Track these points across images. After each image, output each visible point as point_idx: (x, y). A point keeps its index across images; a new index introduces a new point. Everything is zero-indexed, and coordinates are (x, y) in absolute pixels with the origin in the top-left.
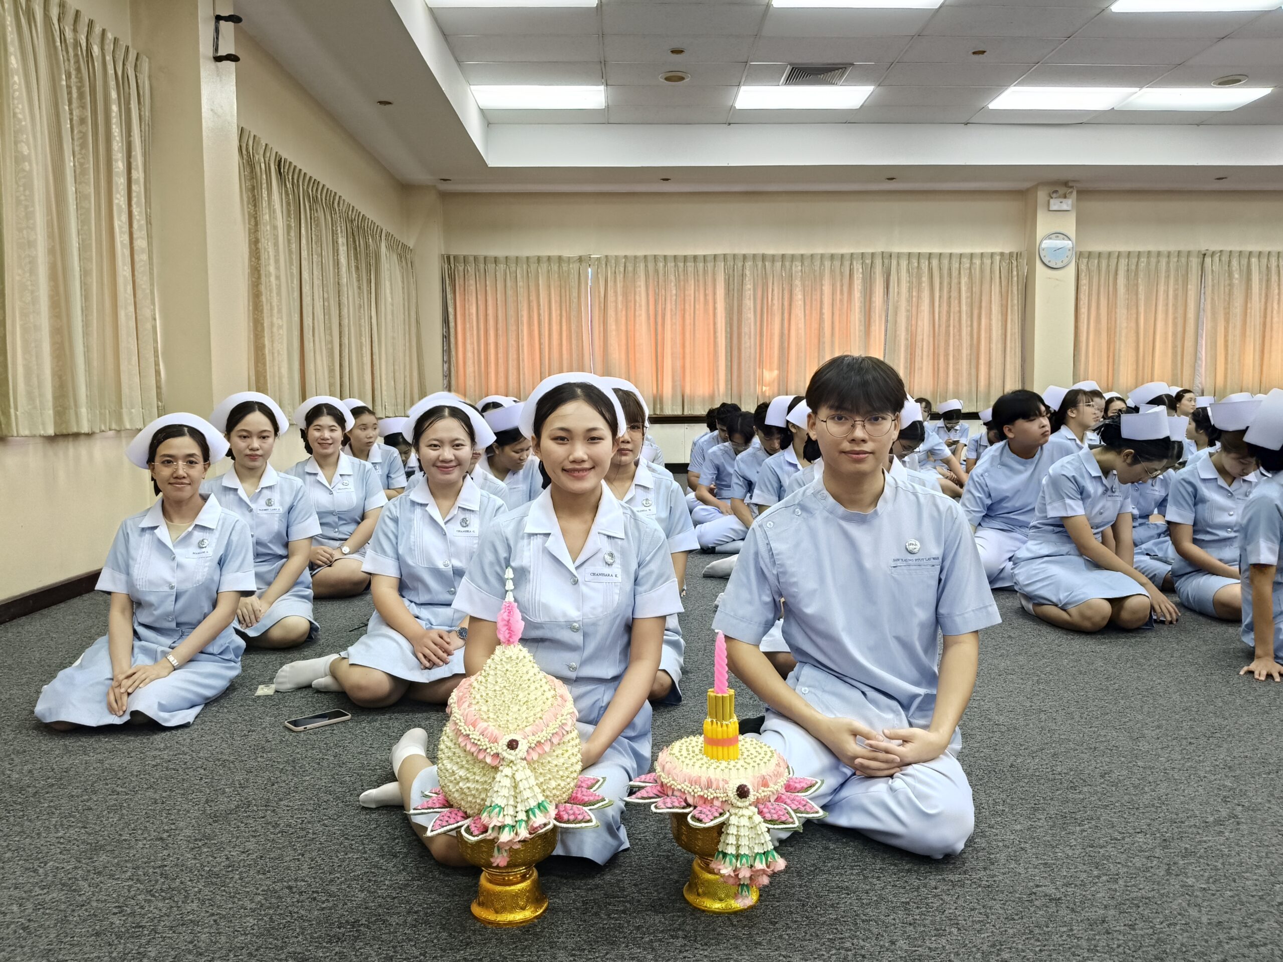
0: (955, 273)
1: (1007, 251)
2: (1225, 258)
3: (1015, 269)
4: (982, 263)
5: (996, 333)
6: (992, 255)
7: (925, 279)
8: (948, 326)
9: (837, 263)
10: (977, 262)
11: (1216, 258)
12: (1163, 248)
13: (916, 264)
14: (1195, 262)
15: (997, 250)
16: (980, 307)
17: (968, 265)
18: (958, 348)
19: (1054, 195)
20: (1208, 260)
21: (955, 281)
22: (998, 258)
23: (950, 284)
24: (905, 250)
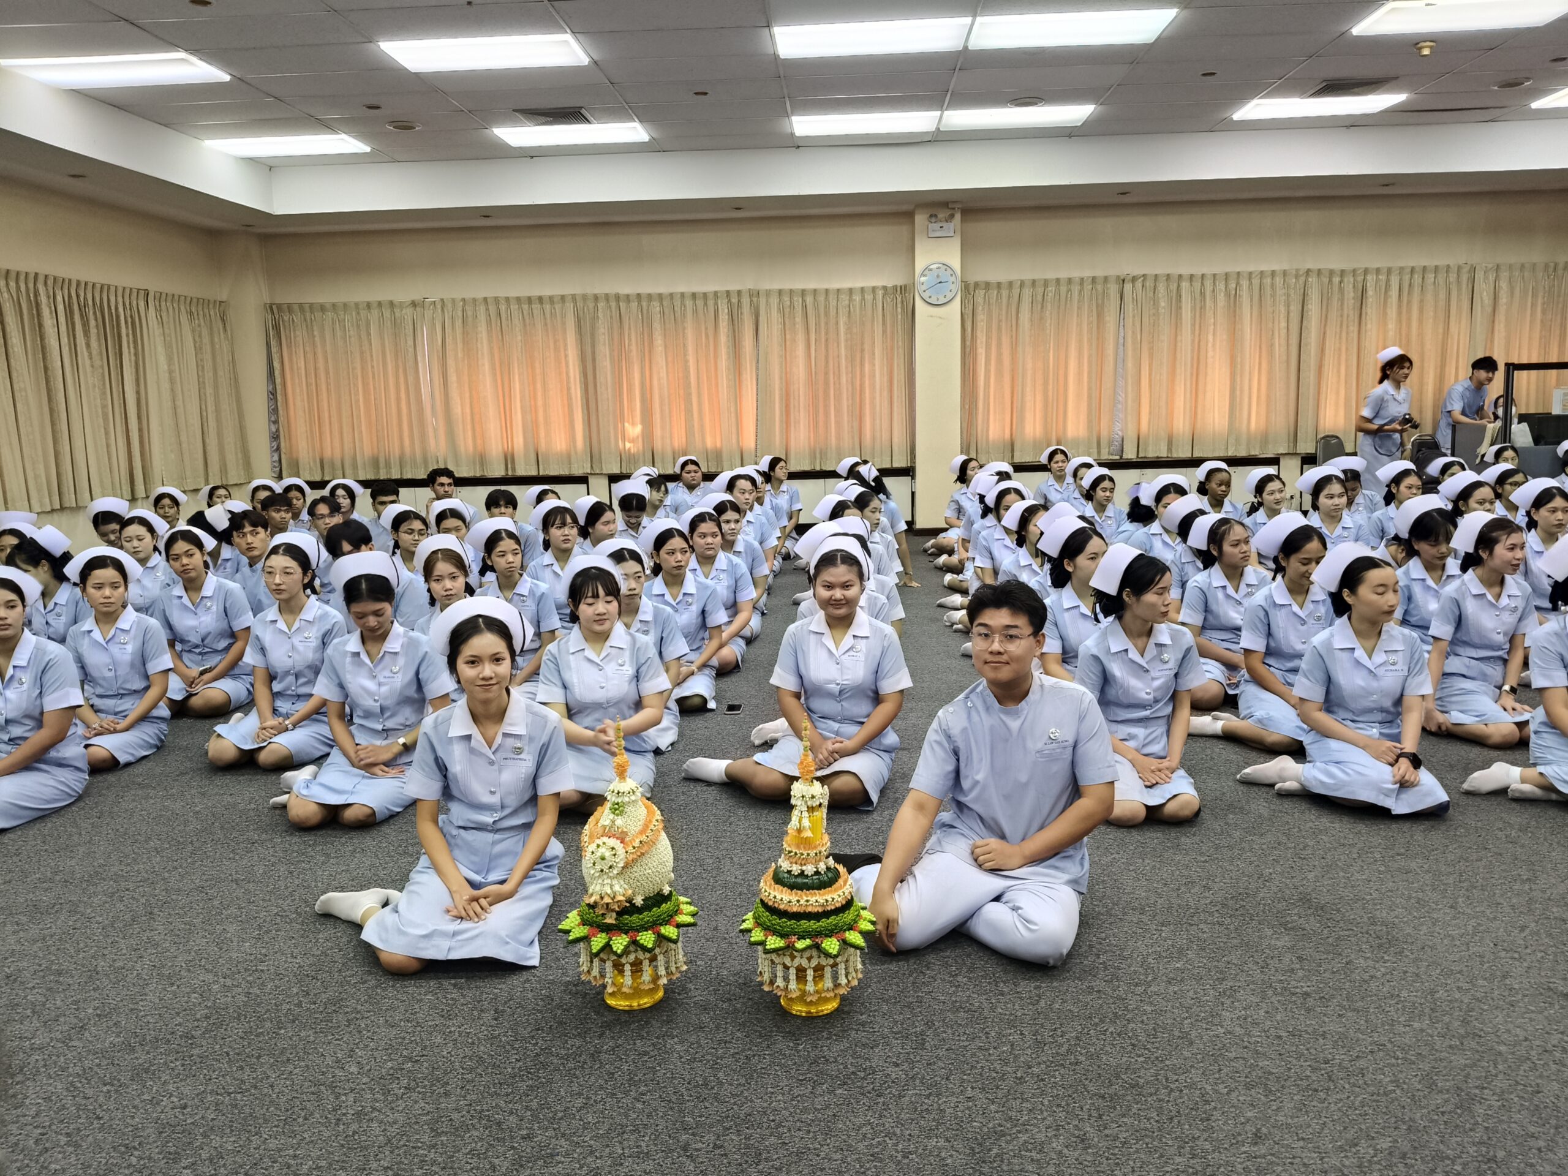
0: (832, 312)
1: (890, 285)
2: (1149, 283)
3: (899, 305)
4: (863, 299)
5: (880, 379)
6: (874, 289)
7: (799, 319)
8: (826, 373)
9: (700, 303)
10: (857, 298)
11: (1139, 284)
12: (1076, 274)
13: (788, 303)
14: (1113, 288)
15: (879, 283)
16: (862, 351)
17: (847, 302)
18: (838, 398)
19: (933, 220)
20: (1128, 287)
21: (832, 321)
22: (880, 293)
23: (827, 324)
24: (776, 286)
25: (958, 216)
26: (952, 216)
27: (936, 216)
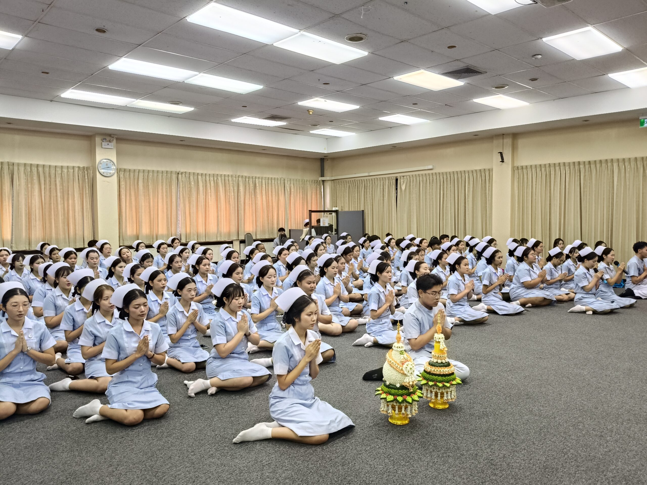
0: (53, 176)
1: (81, 166)
2: (187, 175)
3: (86, 175)
4: (68, 171)
5: (78, 207)
6: (73, 167)
7: (35, 178)
8: (50, 204)
10: (65, 170)
11: (184, 175)
12: (160, 169)
13: (29, 170)
14: (174, 176)
15: (76, 165)
16: (68, 194)
17: (60, 172)
18: (57, 215)
19: (104, 141)
20: (180, 176)
21: (53, 180)
22: (77, 169)
23: (50, 181)
24: (22, 161)
25: (115, 140)
26: (113, 140)
27: (106, 139)
